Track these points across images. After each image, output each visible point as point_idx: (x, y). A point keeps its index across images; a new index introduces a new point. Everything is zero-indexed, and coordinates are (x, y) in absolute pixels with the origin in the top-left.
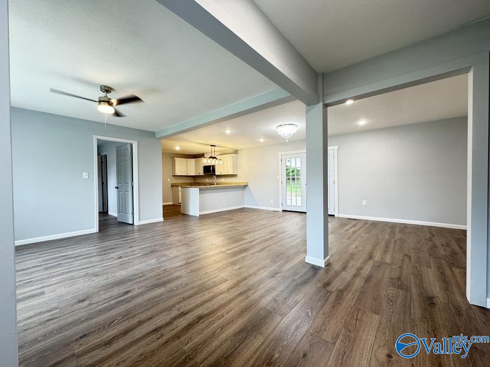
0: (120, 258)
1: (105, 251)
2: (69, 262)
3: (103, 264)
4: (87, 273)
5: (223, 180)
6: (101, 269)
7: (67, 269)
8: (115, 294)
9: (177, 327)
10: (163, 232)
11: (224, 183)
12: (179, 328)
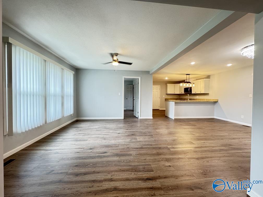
0: (119, 134)
1: (117, 128)
2: (104, 130)
3: (111, 134)
4: (103, 137)
5: (197, 97)
6: (109, 137)
7: (101, 133)
8: (101, 151)
9: (102, 186)
10: (147, 125)
11: (198, 100)
12: (101, 188)
